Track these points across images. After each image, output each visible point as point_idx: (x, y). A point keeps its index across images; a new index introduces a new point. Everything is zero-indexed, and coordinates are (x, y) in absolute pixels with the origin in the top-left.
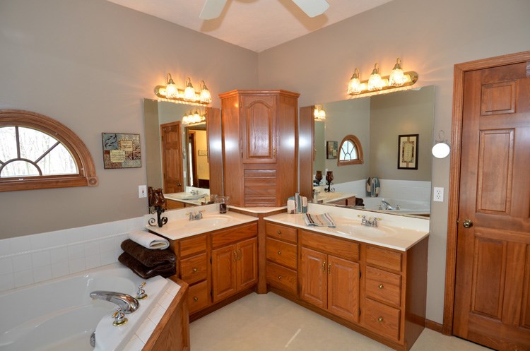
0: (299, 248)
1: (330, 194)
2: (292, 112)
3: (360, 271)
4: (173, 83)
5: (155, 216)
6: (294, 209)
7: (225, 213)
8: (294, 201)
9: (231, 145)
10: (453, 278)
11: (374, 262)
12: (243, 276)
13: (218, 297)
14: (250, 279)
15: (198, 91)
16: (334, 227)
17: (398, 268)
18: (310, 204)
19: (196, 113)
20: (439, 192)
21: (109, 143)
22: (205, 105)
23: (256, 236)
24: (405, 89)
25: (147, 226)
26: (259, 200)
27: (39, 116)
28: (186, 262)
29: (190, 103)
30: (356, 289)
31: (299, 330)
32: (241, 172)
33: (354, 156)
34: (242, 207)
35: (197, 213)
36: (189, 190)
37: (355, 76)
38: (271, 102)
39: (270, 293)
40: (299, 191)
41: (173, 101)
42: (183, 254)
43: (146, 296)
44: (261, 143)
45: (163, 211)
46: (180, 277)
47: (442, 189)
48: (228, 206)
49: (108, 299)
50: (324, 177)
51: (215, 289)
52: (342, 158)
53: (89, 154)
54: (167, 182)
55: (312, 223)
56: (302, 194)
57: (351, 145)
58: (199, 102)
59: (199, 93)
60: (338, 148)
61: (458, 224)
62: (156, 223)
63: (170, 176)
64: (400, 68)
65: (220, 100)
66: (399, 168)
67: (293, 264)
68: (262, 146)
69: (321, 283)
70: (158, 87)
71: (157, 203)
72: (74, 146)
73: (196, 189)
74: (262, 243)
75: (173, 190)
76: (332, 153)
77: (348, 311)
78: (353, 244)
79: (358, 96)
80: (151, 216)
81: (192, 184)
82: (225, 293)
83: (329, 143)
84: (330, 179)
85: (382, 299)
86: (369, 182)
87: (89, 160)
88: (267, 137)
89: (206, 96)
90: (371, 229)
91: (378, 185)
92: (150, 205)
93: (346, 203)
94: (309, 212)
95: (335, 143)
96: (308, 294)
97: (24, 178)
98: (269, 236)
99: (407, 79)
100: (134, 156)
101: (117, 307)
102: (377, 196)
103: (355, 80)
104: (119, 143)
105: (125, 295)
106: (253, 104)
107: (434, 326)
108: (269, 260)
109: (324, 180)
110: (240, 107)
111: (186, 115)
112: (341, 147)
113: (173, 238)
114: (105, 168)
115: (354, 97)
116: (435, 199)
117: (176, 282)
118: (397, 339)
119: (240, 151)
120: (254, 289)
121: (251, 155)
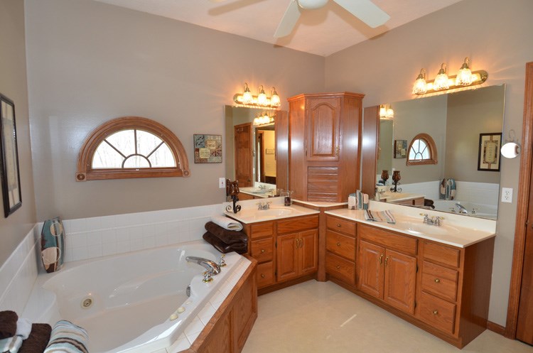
0: (358, 240)
1: (396, 194)
2: (356, 112)
3: (417, 265)
4: (249, 91)
5: (231, 204)
6: (355, 205)
7: (289, 205)
8: (355, 198)
9: (297, 145)
10: (519, 281)
11: (431, 257)
12: (304, 262)
13: (282, 278)
14: (310, 267)
15: (269, 96)
16: (394, 223)
17: (455, 264)
18: (372, 202)
19: (266, 115)
20: (507, 193)
21: (199, 141)
22: (274, 109)
23: (317, 227)
24: (474, 88)
25: (225, 212)
26: (321, 195)
27: (151, 121)
28: (256, 243)
29: (262, 108)
30: (413, 282)
31: (355, 315)
32: (305, 169)
33: (426, 156)
34: (305, 201)
35: (265, 204)
36: (258, 185)
37: (420, 77)
38: (336, 104)
39: (329, 282)
40: (361, 188)
41: (248, 106)
42: (254, 236)
43: (225, 265)
44: (325, 143)
45: (238, 200)
46: (251, 255)
47: (511, 190)
48: (292, 200)
49: (199, 263)
50: (390, 177)
51: (279, 270)
52: (412, 157)
53: (184, 151)
54: (238, 177)
55: (371, 218)
56: (364, 192)
57: (423, 144)
58: (269, 106)
59: (270, 98)
60: (408, 147)
61: (526, 225)
62: (232, 210)
63: (242, 172)
64: (467, 68)
65: (288, 103)
66: (479, 169)
67: (351, 255)
68: (325, 145)
69: (377, 275)
70: (237, 95)
71: (233, 193)
72: (174, 145)
73: (263, 184)
74: (322, 234)
75: (243, 184)
76: (400, 152)
77: (404, 303)
78: (412, 239)
79: (424, 96)
80: (228, 204)
81: (259, 180)
82: (288, 275)
83: (397, 142)
84: (396, 178)
85: (437, 293)
86: (443, 183)
87: (184, 156)
88: (331, 137)
89: (276, 100)
90: (433, 228)
91: (454, 187)
92: (227, 195)
93: (413, 203)
94: (370, 209)
95: (404, 143)
96: (365, 284)
97: (139, 169)
98: (329, 229)
99: (476, 78)
100: (216, 153)
101: (205, 270)
102: (452, 198)
103: (420, 80)
104: (206, 143)
105: (210, 261)
106: (317, 107)
107: (496, 329)
108: (328, 251)
109: (390, 180)
110: (306, 110)
111: (257, 117)
112: (411, 146)
113: (246, 222)
114: (195, 163)
115: (420, 97)
116: (503, 200)
117: (248, 258)
118: (451, 332)
119: (304, 149)
120: (313, 276)
121: (315, 153)
